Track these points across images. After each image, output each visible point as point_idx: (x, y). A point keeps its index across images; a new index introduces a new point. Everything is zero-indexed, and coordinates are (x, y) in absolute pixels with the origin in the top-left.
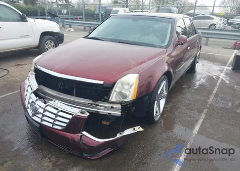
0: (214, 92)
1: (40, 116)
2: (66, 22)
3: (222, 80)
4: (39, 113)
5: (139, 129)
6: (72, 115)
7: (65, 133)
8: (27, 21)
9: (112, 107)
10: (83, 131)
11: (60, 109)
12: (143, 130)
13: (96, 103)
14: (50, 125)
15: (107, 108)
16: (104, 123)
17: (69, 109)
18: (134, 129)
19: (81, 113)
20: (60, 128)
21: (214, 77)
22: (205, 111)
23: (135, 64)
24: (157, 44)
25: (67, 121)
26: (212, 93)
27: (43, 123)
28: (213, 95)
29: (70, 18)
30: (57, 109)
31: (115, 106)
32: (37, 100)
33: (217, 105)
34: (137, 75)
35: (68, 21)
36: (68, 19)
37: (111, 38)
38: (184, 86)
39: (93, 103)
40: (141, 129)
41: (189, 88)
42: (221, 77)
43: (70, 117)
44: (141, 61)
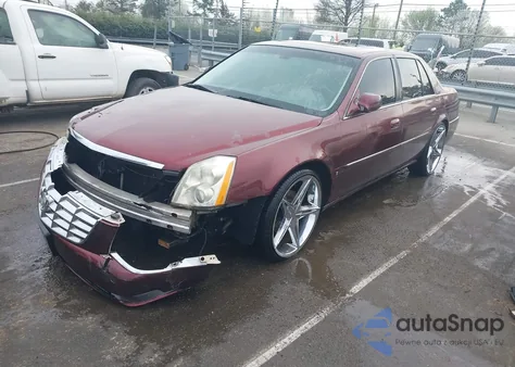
0: (448, 219)
1: (51, 216)
2: (205, 54)
3: (482, 197)
4: (51, 211)
5: (211, 259)
6: (97, 218)
7: (83, 250)
8: (107, 48)
9: (174, 215)
10: (113, 251)
11: (81, 207)
12: (219, 262)
13: (149, 205)
14: (64, 234)
15: (166, 216)
16: (162, 243)
17: (95, 207)
18: (203, 259)
19: (112, 217)
20: (78, 240)
21: (467, 190)
22: (403, 254)
23: (240, 140)
24: (309, 106)
25: (85, 236)
26: (440, 220)
27: (55, 229)
28: (441, 224)
29: (213, 46)
30: (77, 206)
31: (179, 213)
32: (50, 188)
33: (436, 246)
34: (234, 159)
35: (209, 52)
36: (210, 48)
37: (231, 88)
38: (385, 202)
39: (144, 203)
40: (216, 261)
41: (396, 205)
42: (482, 192)
43: (93, 222)
44: (254, 135)
